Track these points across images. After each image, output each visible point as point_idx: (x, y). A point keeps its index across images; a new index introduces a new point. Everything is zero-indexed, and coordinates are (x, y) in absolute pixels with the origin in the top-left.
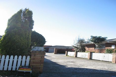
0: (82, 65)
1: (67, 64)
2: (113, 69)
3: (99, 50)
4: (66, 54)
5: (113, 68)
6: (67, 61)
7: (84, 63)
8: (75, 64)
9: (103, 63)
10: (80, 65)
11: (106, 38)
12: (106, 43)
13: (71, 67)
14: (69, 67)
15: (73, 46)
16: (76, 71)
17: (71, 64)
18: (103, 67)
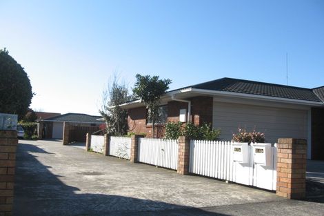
0: (114, 183)
1: (80, 182)
2: (174, 194)
3: (154, 127)
4: (87, 143)
5: (174, 192)
6: (83, 170)
7: (118, 175)
8: (100, 180)
9: (158, 176)
10: (109, 183)
11: (169, 82)
12: (169, 102)
13: (87, 192)
14: (82, 192)
15: (103, 114)
16: (93, 206)
17: (90, 182)
18: (156, 190)
